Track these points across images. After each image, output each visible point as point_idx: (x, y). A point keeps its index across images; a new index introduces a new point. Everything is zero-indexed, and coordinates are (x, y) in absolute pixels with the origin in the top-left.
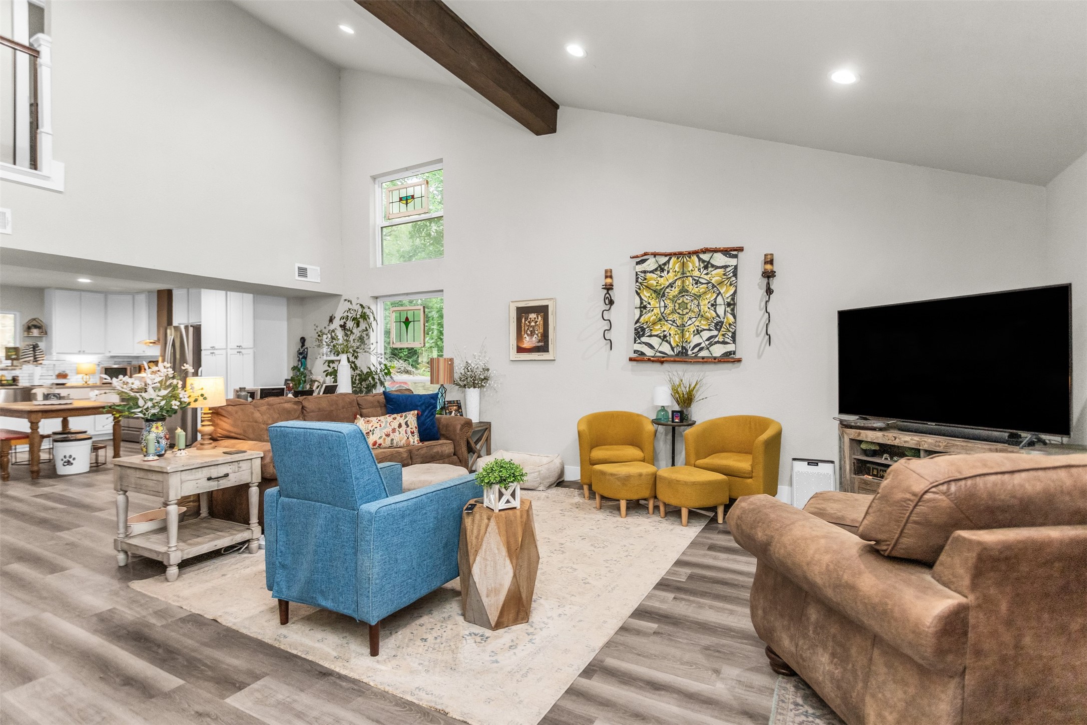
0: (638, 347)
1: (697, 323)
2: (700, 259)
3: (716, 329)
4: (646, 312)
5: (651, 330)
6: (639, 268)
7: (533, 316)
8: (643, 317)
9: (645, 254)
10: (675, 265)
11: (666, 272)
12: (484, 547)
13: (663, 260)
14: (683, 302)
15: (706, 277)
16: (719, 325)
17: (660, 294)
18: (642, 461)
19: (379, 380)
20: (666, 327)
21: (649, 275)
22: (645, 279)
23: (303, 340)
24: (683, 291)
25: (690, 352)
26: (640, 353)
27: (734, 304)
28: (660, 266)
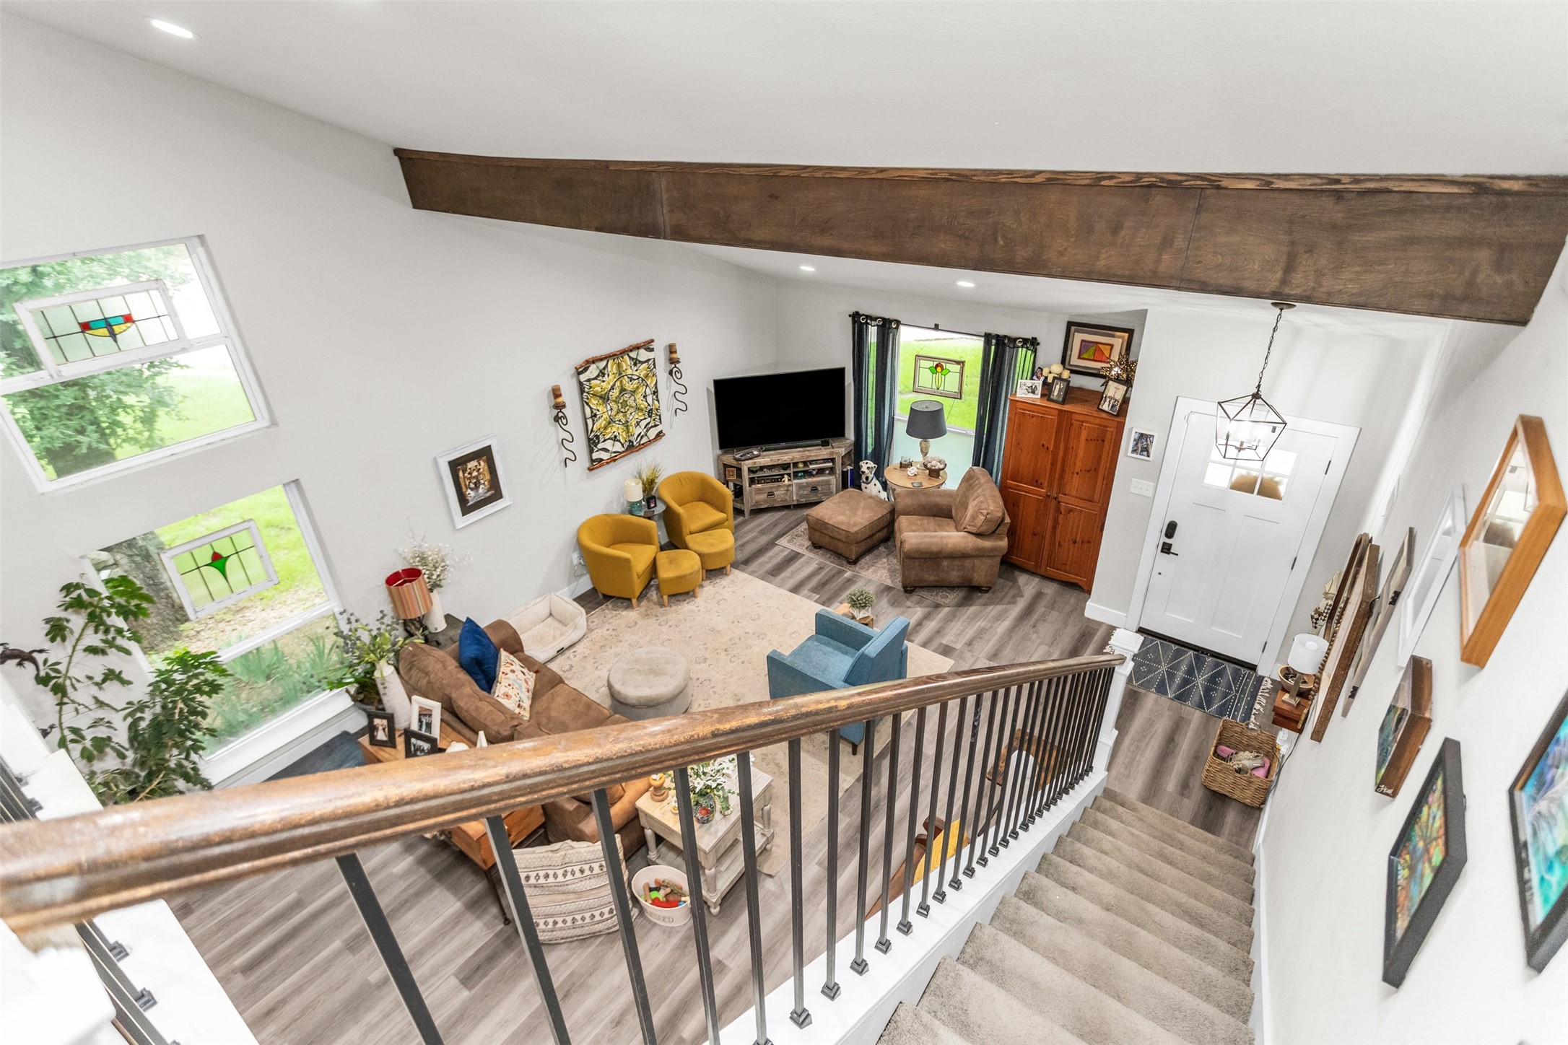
0: (596, 455)
1: (636, 417)
2: (630, 357)
3: (649, 416)
4: (597, 420)
5: (604, 435)
6: (584, 378)
7: (472, 465)
8: (596, 425)
9: (586, 362)
10: (611, 367)
11: (606, 376)
13: (602, 364)
14: (623, 400)
15: (636, 373)
16: (650, 413)
17: (604, 398)
20: (615, 428)
21: (593, 382)
22: (591, 387)
24: (623, 390)
25: (635, 443)
26: (599, 460)
27: (657, 391)
28: (601, 371)
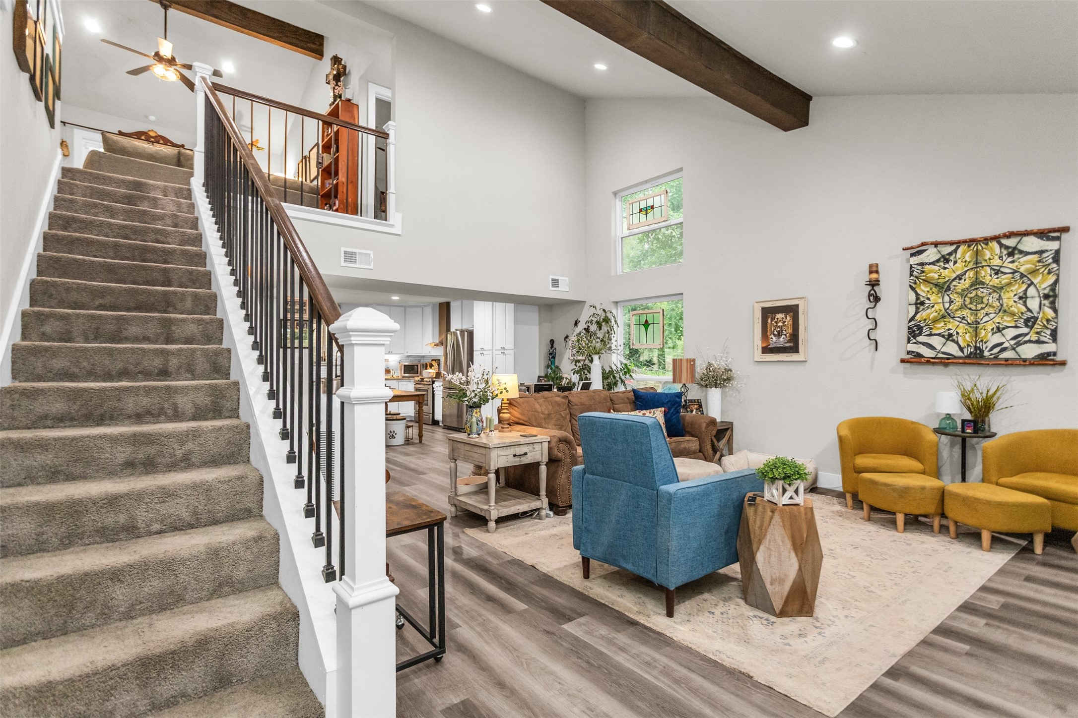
0: (912, 347)
1: (997, 320)
2: (1001, 245)
3: (1027, 326)
4: (923, 309)
5: (931, 329)
6: (915, 260)
7: (780, 316)
8: (920, 314)
9: (923, 244)
10: (965, 254)
11: (951, 263)
12: (768, 536)
13: (948, 249)
14: (977, 295)
15: (1011, 265)
16: (1030, 322)
17: (943, 288)
18: (921, 473)
19: (620, 378)
20: (952, 325)
22: (923, 272)
23: (552, 342)
24: (977, 283)
25: (986, 353)
26: (915, 354)
27: (1055, 296)
28: (943, 256)
